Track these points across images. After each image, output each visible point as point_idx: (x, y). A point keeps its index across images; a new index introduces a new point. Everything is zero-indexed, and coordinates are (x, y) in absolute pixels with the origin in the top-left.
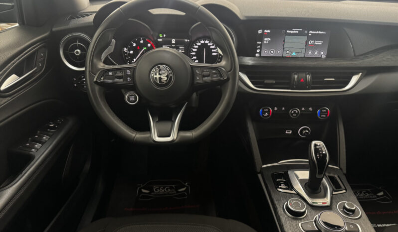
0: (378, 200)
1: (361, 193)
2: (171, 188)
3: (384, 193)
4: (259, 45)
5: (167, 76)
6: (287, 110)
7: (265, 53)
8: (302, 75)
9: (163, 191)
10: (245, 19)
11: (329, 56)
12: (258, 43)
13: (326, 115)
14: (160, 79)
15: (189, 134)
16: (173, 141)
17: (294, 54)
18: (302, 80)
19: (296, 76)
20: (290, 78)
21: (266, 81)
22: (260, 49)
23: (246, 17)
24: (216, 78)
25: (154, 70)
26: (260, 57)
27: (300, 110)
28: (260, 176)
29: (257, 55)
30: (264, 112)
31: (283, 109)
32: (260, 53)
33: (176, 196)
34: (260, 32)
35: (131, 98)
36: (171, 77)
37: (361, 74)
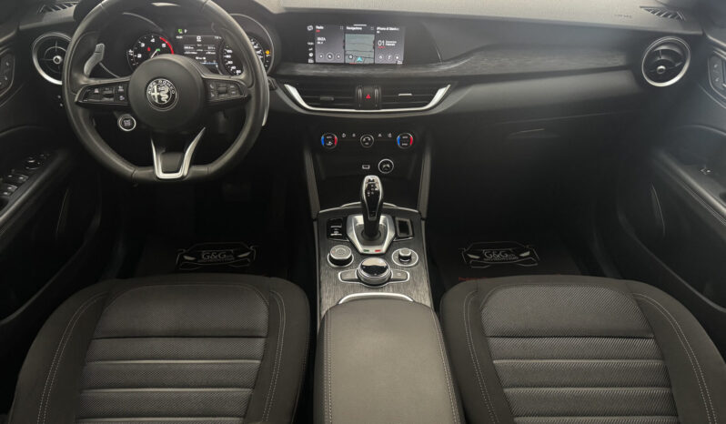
0: (520, 262)
1: (498, 253)
2: (228, 253)
3: (532, 252)
4: (310, 46)
5: (168, 94)
6: (358, 137)
7: (320, 58)
8: (368, 89)
9: (215, 257)
10: (284, 11)
11: (407, 63)
12: (309, 44)
13: (409, 143)
14: (159, 97)
15: (204, 169)
16: (183, 177)
17: (359, 59)
18: (368, 97)
19: (360, 91)
20: (353, 93)
21: (323, 98)
22: (314, 52)
23: (286, 8)
24: (234, 95)
25: (151, 85)
26: (315, 63)
27: (376, 137)
28: (315, 224)
29: (311, 61)
30: (326, 141)
31: (354, 135)
32: (314, 58)
33: (233, 264)
34: (310, 28)
35: (126, 124)
36: (174, 95)
37: (449, 86)
